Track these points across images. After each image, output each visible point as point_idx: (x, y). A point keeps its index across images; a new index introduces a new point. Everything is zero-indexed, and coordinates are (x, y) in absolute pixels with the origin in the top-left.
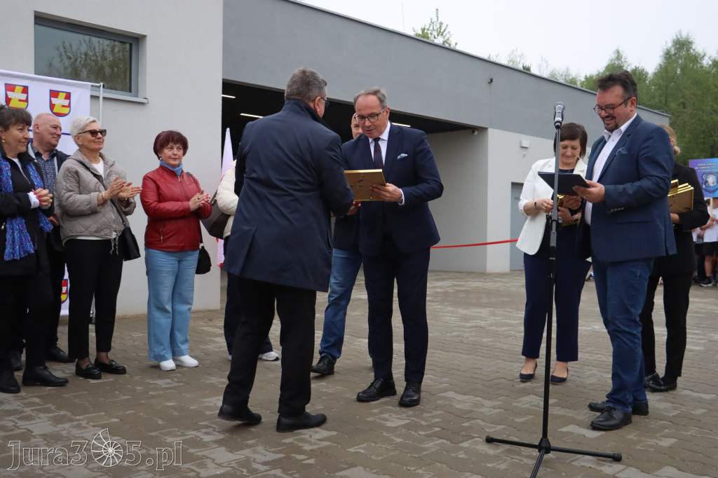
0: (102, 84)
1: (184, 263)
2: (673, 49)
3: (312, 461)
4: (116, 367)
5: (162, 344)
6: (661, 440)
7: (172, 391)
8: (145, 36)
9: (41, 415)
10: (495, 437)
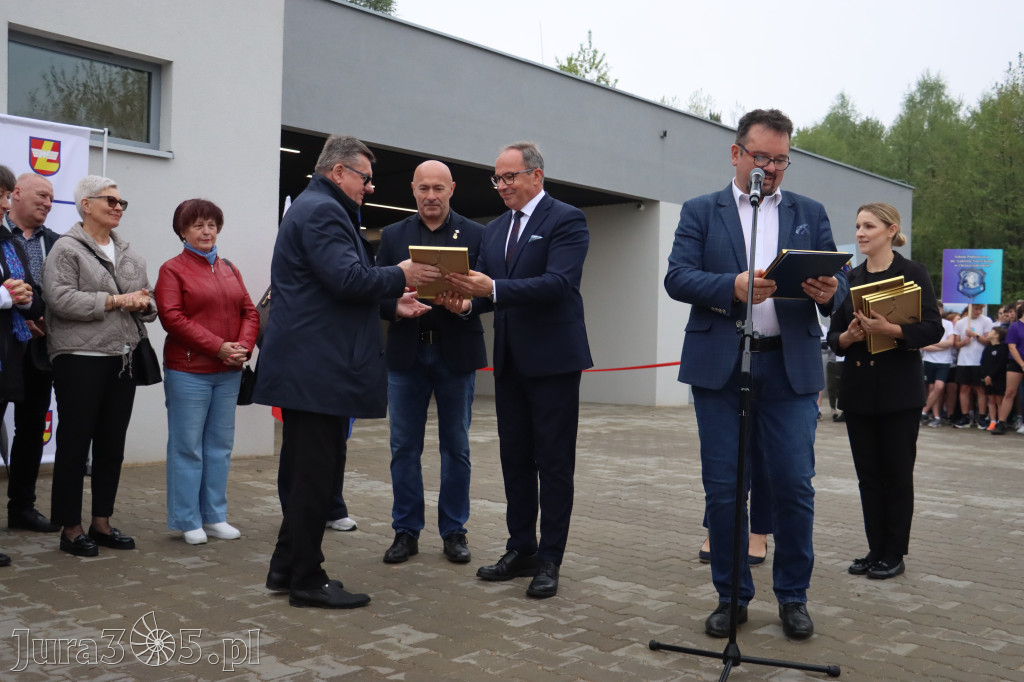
0: (106, 130)
1: (221, 390)
2: (918, 94)
3: (401, 676)
4: (121, 539)
5: (188, 506)
6: (894, 646)
7: (202, 574)
8: (170, 63)
9: (7, 609)
10: (662, 642)
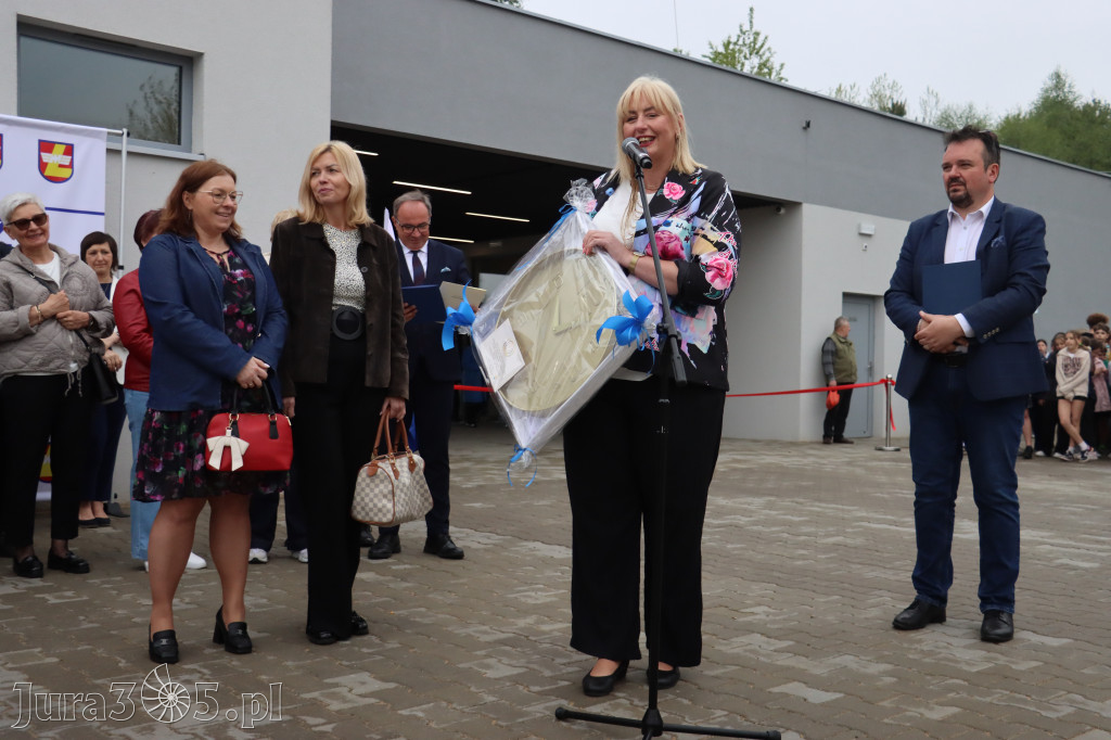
0: (125, 131)
3: (328, 728)
